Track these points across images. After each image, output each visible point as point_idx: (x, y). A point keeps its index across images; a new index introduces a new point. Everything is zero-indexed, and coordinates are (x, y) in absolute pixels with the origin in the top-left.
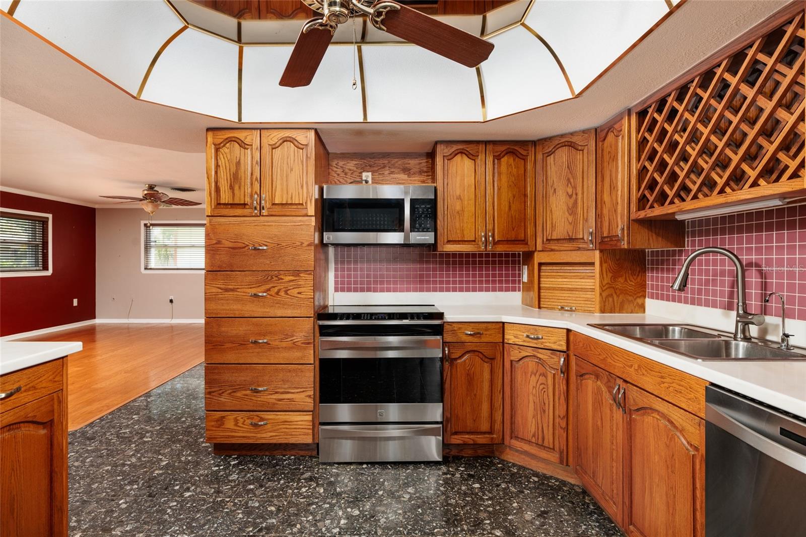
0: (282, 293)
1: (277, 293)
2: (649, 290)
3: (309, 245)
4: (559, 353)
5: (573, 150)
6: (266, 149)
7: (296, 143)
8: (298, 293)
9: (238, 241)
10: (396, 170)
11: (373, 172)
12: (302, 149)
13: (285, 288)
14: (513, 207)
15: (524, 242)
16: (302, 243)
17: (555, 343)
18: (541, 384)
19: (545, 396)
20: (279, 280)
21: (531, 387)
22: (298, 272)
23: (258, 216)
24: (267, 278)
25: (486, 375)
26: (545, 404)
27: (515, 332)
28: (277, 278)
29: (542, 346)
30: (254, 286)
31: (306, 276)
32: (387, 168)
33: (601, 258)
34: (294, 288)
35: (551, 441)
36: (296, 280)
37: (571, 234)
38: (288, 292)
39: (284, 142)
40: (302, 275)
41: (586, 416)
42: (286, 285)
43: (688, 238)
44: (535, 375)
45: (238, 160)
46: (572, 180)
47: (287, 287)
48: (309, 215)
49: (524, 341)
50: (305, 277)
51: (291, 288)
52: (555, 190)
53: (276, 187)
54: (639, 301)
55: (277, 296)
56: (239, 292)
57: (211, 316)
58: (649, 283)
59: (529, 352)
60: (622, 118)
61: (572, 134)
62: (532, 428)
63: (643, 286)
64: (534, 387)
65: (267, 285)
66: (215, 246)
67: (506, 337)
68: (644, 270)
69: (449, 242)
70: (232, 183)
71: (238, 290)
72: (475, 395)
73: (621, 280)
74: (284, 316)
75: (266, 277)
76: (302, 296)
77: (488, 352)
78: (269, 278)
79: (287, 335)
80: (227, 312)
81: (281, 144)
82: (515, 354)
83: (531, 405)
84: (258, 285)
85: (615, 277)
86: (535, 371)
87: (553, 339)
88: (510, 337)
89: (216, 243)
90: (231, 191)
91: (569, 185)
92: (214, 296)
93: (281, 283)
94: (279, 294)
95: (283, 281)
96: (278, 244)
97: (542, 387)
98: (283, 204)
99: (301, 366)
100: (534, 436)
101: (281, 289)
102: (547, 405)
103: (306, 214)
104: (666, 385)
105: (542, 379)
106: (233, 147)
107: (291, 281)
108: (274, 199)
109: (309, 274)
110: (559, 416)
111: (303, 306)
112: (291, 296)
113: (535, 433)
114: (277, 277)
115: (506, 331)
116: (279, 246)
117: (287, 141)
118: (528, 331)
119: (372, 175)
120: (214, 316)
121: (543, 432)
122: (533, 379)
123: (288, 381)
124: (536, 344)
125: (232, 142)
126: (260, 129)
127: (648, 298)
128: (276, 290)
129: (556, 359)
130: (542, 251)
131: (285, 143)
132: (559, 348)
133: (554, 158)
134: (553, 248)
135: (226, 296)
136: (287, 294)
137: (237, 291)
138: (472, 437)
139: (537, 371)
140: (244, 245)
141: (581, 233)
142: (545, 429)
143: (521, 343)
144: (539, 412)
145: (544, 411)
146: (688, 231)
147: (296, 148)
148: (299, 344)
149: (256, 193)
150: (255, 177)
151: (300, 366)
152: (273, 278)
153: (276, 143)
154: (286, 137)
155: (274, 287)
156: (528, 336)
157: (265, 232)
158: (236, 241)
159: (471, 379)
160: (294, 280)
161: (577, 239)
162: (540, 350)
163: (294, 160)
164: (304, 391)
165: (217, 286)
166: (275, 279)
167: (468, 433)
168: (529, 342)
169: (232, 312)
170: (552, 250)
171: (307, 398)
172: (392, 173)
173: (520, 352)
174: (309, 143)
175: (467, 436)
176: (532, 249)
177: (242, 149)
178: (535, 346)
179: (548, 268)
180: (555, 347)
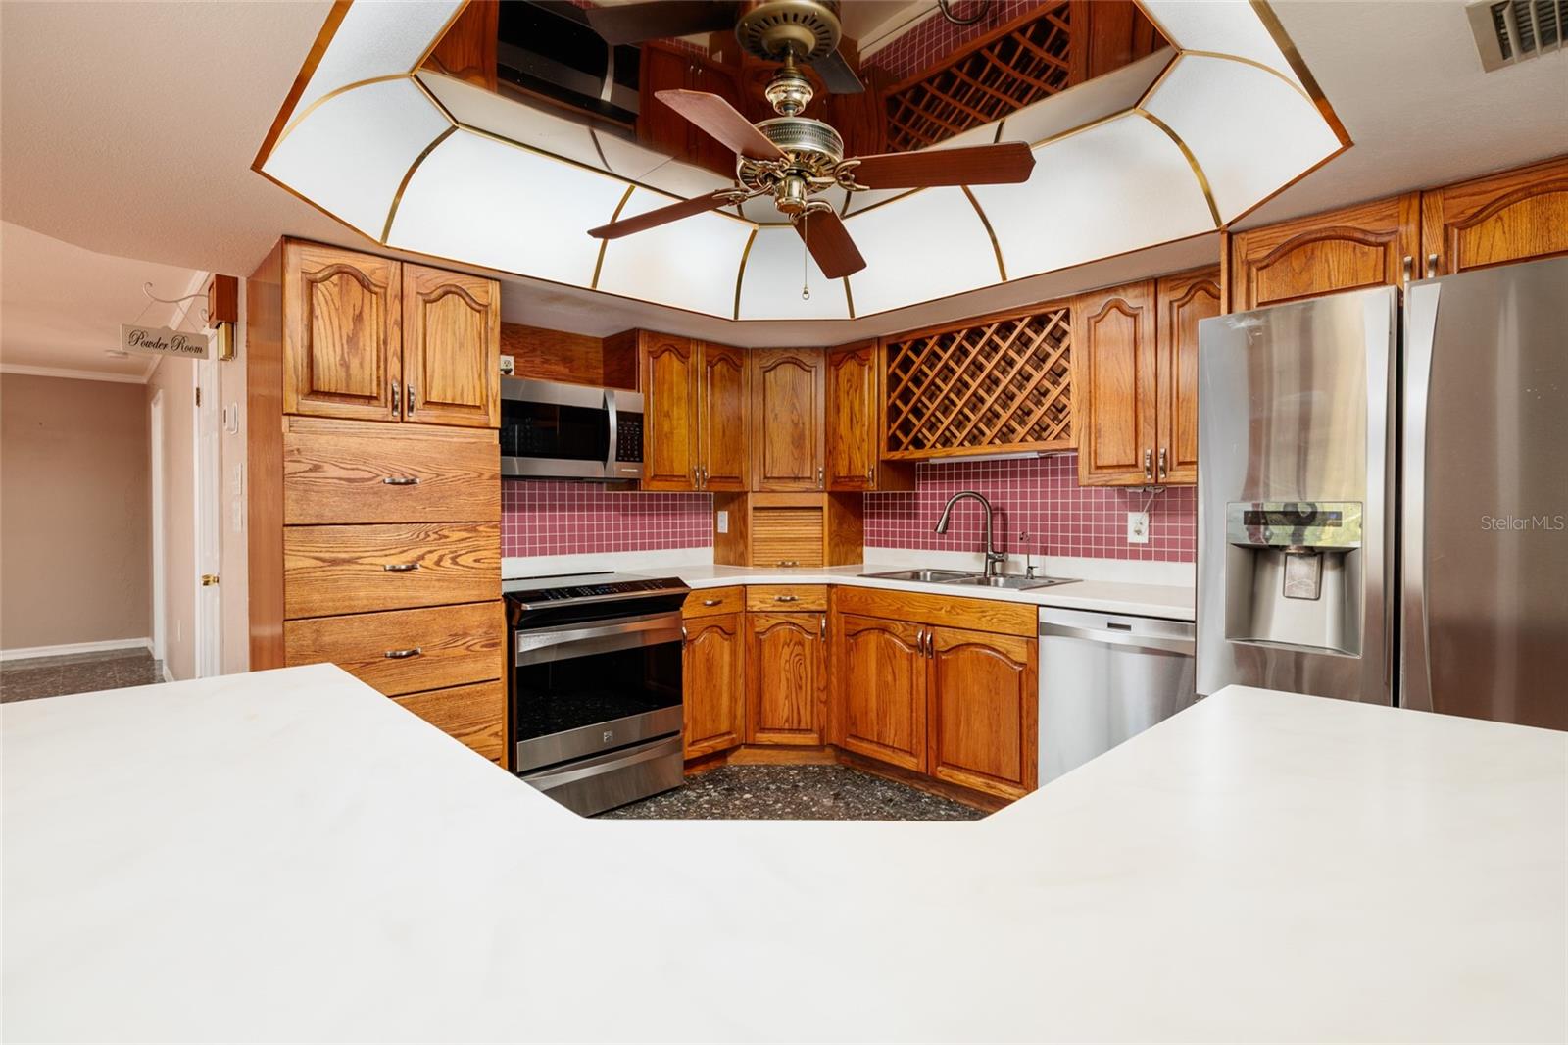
0: (447, 562)
1: (438, 563)
2: (867, 538)
3: (492, 478)
4: (817, 614)
5: (800, 371)
6: (413, 302)
7: (468, 299)
8: (476, 561)
9: (359, 467)
10: (553, 359)
11: (517, 356)
12: (479, 311)
13: (452, 552)
14: (727, 433)
15: (738, 480)
16: (481, 475)
17: (814, 602)
18: (797, 655)
19: (802, 669)
20: (440, 539)
21: (783, 661)
22: (475, 524)
23: (398, 422)
24: (418, 537)
25: (727, 657)
26: (801, 678)
27: (761, 596)
28: (436, 536)
29: (798, 609)
30: (392, 551)
31: (489, 530)
32: (539, 352)
33: (829, 501)
34: (467, 553)
35: (809, 721)
36: (470, 538)
37: (796, 472)
38: (457, 560)
39: (446, 293)
40: (481, 529)
41: (865, 677)
42: (453, 547)
43: (919, 480)
44: (788, 646)
45: (357, 312)
46: (797, 405)
47: (455, 551)
48: (492, 426)
49: (774, 606)
50: (486, 532)
51: (463, 552)
52: (776, 415)
53: (433, 371)
54: (859, 550)
55: (439, 568)
56: (361, 564)
57: (300, 616)
58: (867, 529)
59: (782, 618)
60: (870, 347)
61: (798, 349)
62: (784, 710)
63: (861, 533)
64: (786, 661)
65: (418, 550)
66: (306, 475)
67: (749, 603)
68: (860, 516)
69: (655, 478)
70: (346, 355)
71: (360, 561)
72: (715, 686)
73: (845, 527)
74: (450, 602)
75: (416, 535)
76: (482, 565)
77: (725, 624)
78: (422, 536)
79: (455, 635)
80: (338, 604)
81: (441, 297)
82: (762, 624)
83: (784, 683)
84: (401, 549)
85: (840, 524)
86: (788, 641)
87: (812, 598)
88: (754, 603)
89: (310, 470)
90: (344, 369)
91: (795, 412)
92: (306, 575)
93: (445, 544)
94: (442, 563)
95: (448, 540)
96: (438, 476)
97: (797, 658)
98: (445, 404)
99: (481, 685)
100: (787, 721)
101: (444, 555)
102: (803, 680)
103: (488, 423)
104: (988, 618)
105: (797, 649)
106: (347, 284)
107: (462, 540)
108: (430, 394)
109: (492, 528)
110: (819, 689)
111: (485, 583)
112: (463, 566)
113: (788, 717)
114: (436, 533)
115: (748, 596)
116: (440, 478)
117: (451, 292)
118: (779, 593)
119: (515, 361)
120: (306, 615)
121: (798, 713)
122: (786, 651)
123: (458, 716)
124: (790, 606)
125: (345, 275)
126: (402, 261)
127: (867, 545)
128: (435, 556)
129: (816, 622)
130: (760, 492)
131: (450, 296)
132: (820, 608)
133: (776, 375)
134: (774, 488)
135: (334, 573)
136: (456, 563)
137: (356, 563)
138: (711, 743)
139: (791, 641)
140: (371, 475)
141: (809, 472)
142: (800, 707)
143: (770, 609)
144: (793, 690)
145: (800, 688)
146: (919, 475)
147: (469, 309)
148: (477, 648)
149: (394, 377)
150: (392, 350)
151: (479, 687)
152: (429, 536)
153: (432, 293)
154: (450, 285)
155: (431, 552)
156: (780, 600)
157: (412, 452)
158: (354, 466)
159: (710, 666)
160: (467, 539)
161: (803, 478)
162: (795, 614)
163: (466, 330)
164: (486, 728)
165: (312, 554)
166: (433, 536)
167: (706, 739)
168: (780, 606)
169: (347, 603)
170: (773, 491)
171: (492, 738)
172: (546, 361)
173: (768, 620)
174: (490, 304)
175: (705, 744)
176: (746, 490)
177: (365, 291)
178: (789, 609)
179: (763, 514)
180: (814, 607)
